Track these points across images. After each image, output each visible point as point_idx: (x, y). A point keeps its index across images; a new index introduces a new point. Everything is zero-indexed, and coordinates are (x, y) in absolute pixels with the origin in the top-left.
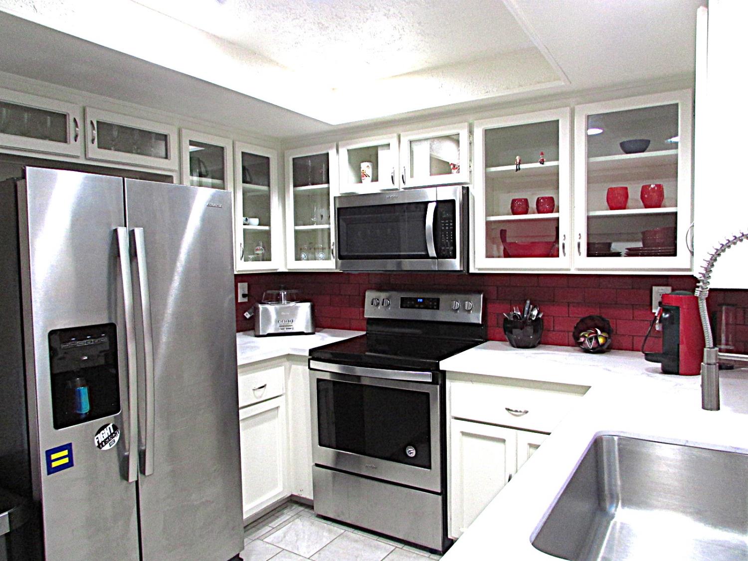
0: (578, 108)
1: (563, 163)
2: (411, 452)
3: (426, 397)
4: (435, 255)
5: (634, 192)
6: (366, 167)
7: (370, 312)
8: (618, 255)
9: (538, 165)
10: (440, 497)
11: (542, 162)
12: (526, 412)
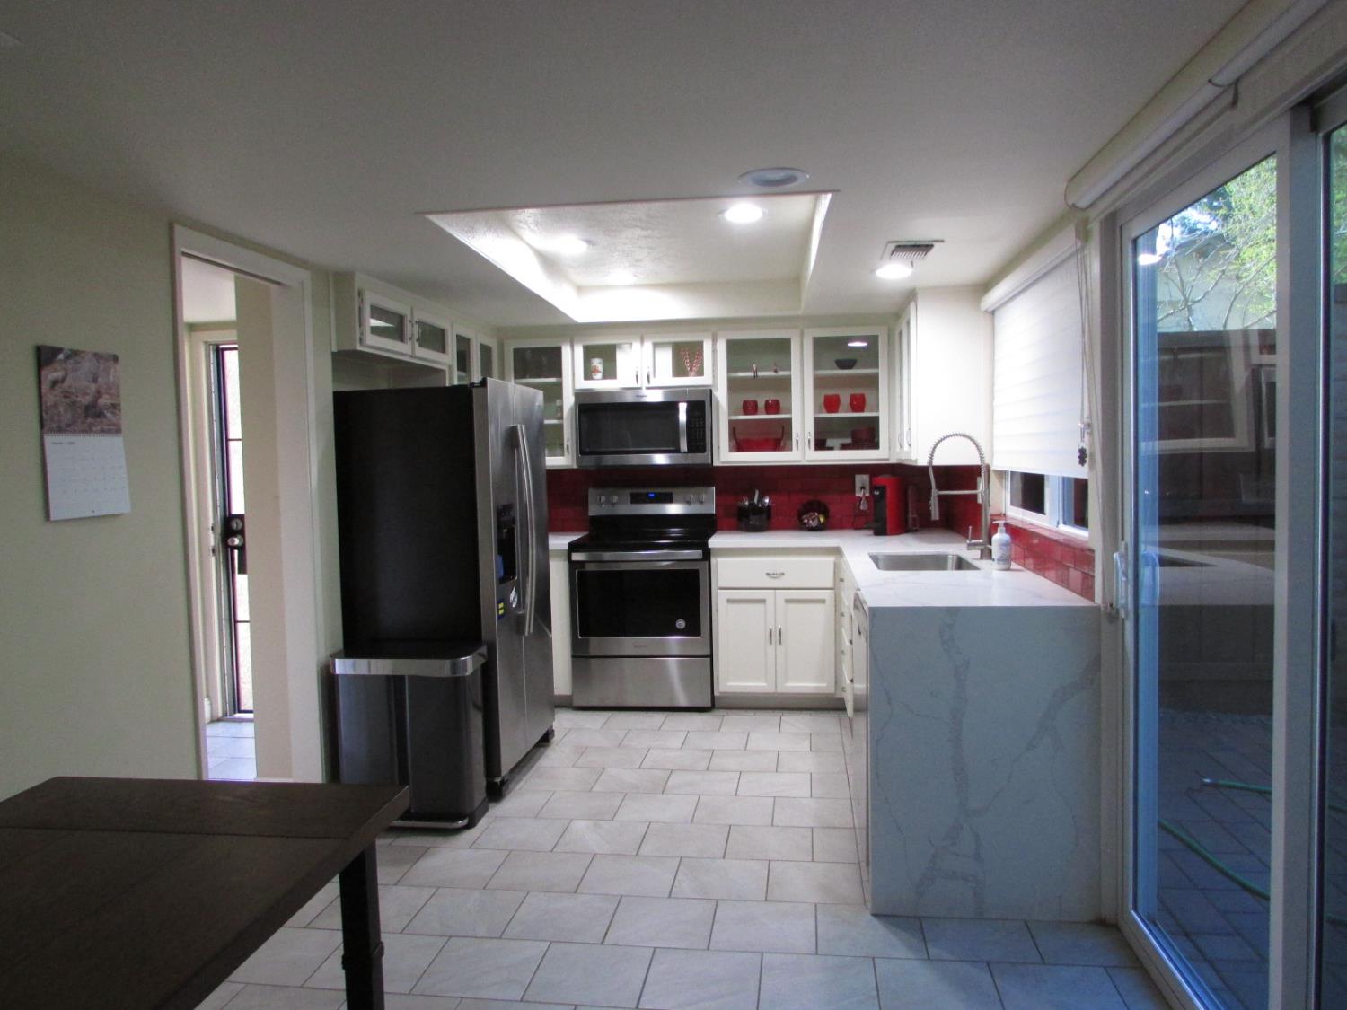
0: (806, 331)
1: (795, 374)
2: (681, 624)
3: (695, 574)
4: (686, 450)
5: (845, 399)
6: (597, 363)
7: (594, 511)
8: (831, 449)
9: (772, 374)
10: (709, 659)
11: (776, 371)
12: (783, 574)
